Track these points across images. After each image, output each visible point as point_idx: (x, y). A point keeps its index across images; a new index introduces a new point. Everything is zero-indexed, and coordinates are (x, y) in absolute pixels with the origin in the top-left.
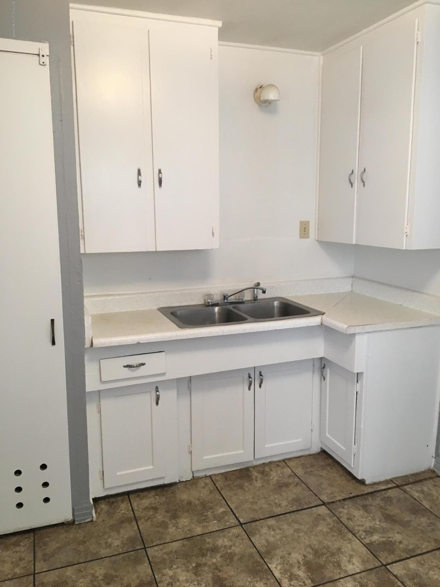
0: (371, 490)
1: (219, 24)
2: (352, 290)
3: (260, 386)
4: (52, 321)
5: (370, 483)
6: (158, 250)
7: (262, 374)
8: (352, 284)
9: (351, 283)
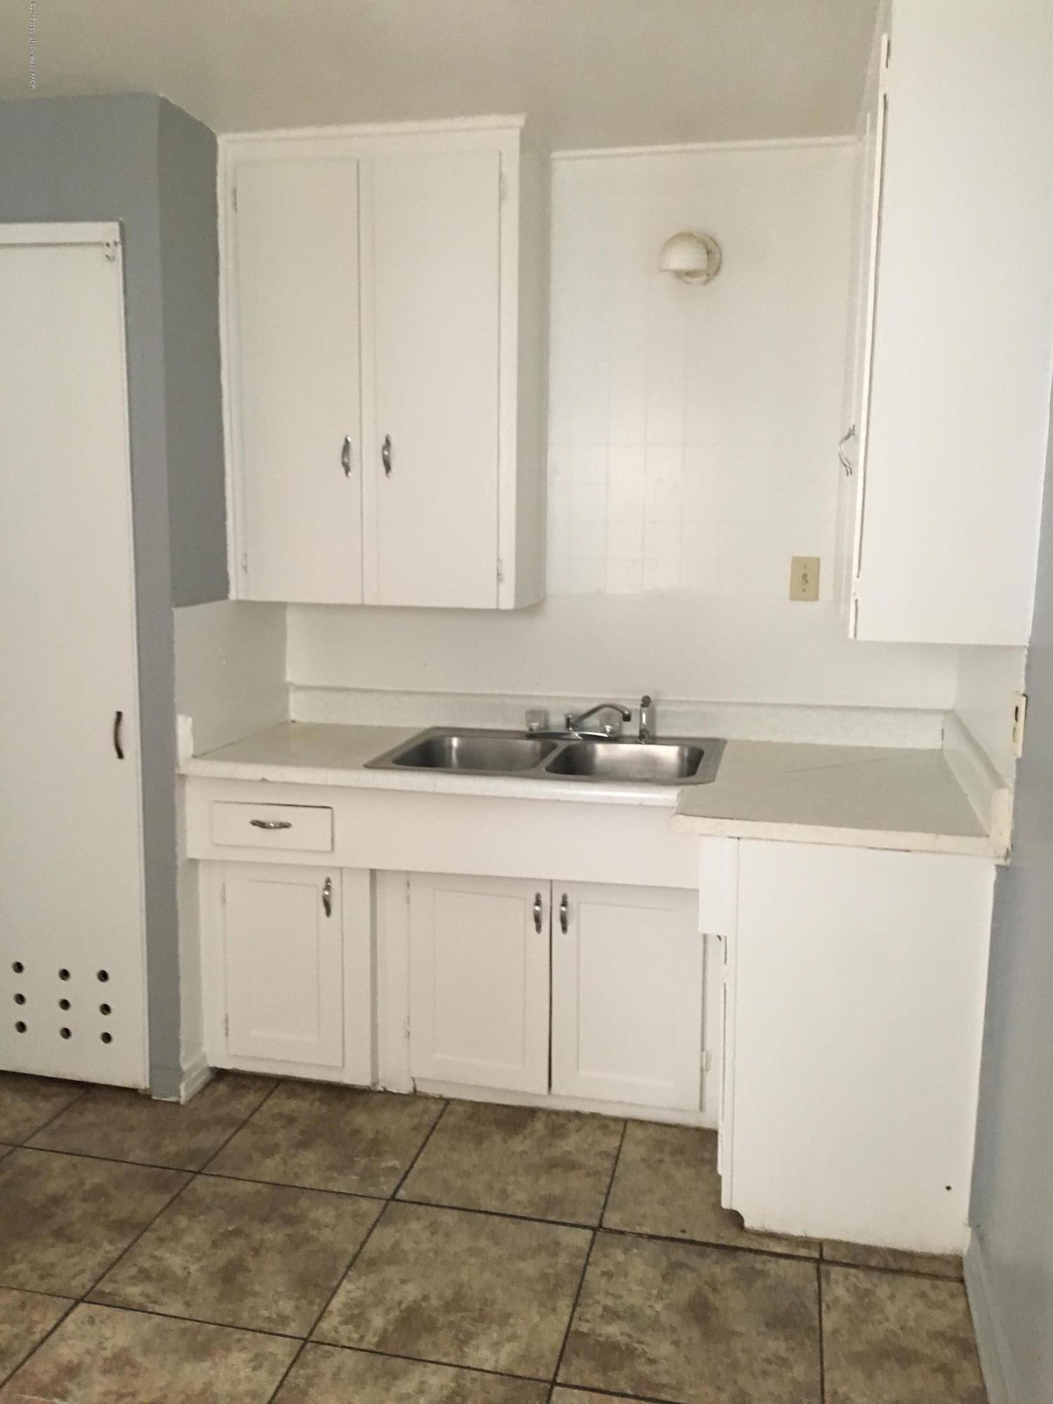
0: (742, 1242)
1: (519, 121)
2: (942, 746)
3: (564, 929)
4: (119, 715)
5: (755, 1229)
6: (366, 603)
7: (570, 900)
8: (943, 731)
9: (940, 728)
